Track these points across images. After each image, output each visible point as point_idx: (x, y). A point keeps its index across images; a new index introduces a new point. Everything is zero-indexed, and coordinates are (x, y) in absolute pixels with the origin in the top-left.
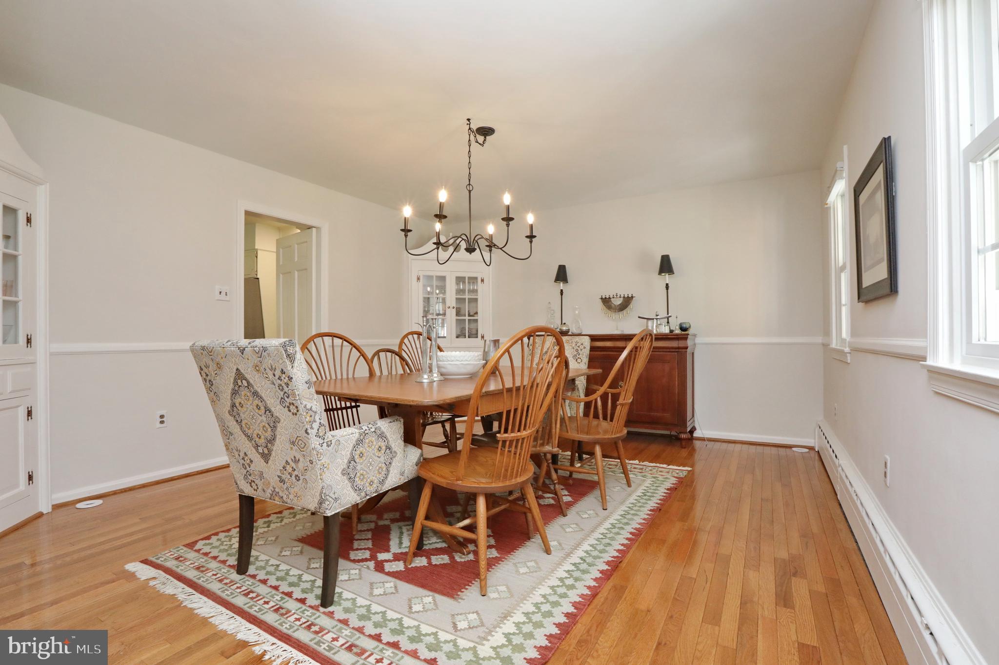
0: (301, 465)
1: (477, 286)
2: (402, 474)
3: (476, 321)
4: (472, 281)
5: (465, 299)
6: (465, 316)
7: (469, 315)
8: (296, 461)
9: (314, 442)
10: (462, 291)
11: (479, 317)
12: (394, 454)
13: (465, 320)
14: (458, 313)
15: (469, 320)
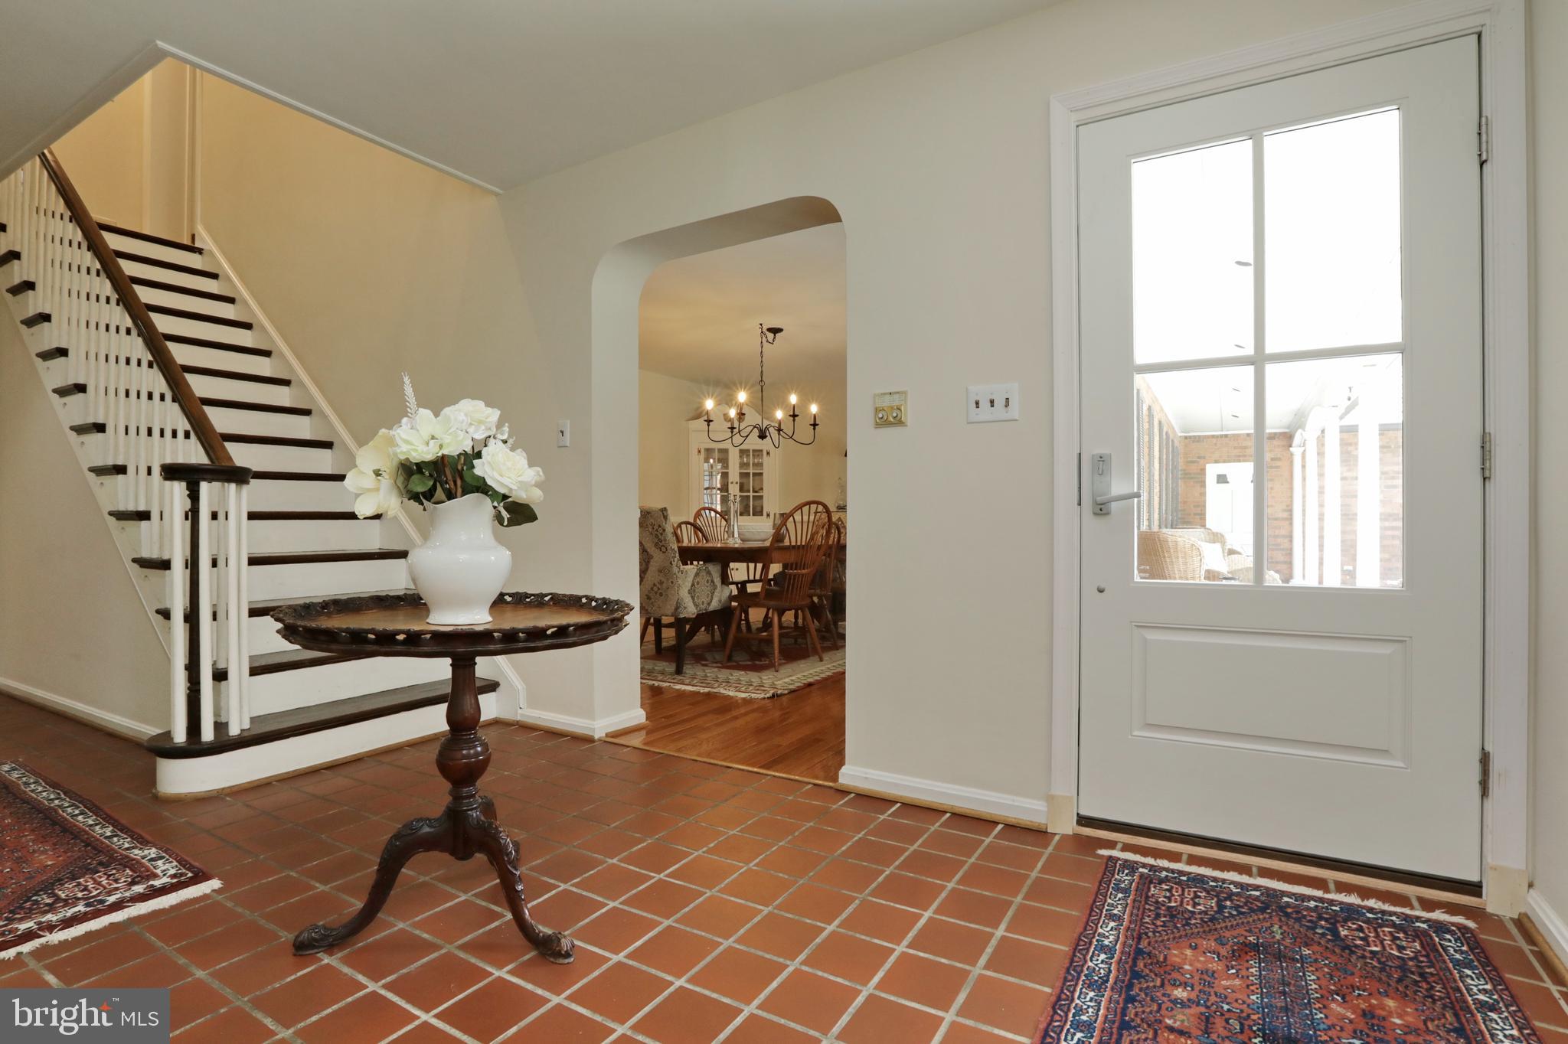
0: (665, 585)
1: (762, 458)
2: (720, 601)
3: (761, 497)
4: (757, 453)
5: (749, 473)
6: (749, 491)
7: (754, 491)
8: (661, 583)
9: (675, 569)
10: (747, 465)
11: (765, 493)
12: (715, 588)
13: (749, 496)
14: (741, 489)
15: (754, 496)
